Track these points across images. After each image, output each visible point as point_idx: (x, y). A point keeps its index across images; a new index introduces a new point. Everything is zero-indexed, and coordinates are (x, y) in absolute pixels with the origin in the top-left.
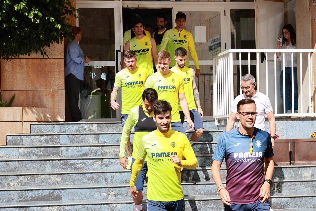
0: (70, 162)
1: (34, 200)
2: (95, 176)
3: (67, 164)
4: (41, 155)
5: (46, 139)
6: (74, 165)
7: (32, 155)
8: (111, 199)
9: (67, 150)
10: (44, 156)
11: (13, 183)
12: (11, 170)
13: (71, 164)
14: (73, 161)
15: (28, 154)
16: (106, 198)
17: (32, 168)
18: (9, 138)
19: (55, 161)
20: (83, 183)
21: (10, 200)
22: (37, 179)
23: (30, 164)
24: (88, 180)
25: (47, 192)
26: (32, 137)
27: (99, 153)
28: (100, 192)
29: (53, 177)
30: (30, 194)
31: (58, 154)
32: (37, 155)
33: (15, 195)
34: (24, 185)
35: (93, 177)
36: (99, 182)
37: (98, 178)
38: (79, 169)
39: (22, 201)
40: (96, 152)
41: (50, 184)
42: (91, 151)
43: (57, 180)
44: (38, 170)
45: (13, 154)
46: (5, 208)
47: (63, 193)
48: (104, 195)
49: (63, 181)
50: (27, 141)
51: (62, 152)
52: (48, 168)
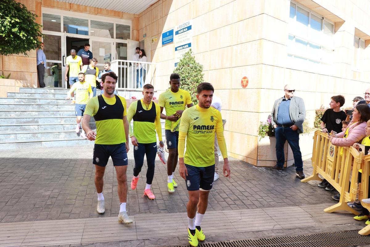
0: (41, 106)
1: (25, 123)
2: (55, 113)
3: (40, 107)
4: (26, 103)
5: (28, 95)
6: (44, 107)
7: (22, 102)
8: (63, 123)
9: (40, 101)
10: (28, 103)
11: (13, 115)
12: (11, 109)
13: (42, 107)
14: (43, 106)
15: (20, 102)
16: (60, 122)
17: (23, 108)
18: (9, 94)
19: (34, 105)
20: (49, 116)
21: (12, 123)
22: (25, 113)
23: (21, 106)
24: (51, 114)
25: (31, 119)
26: (21, 94)
27: (55, 102)
28: (58, 120)
29: (33, 113)
30: (22, 120)
31: (35, 102)
32: (24, 102)
33: (14, 120)
34: (19, 116)
35: (53, 113)
36: (56, 115)
37: (56, 113)
38: (46, 109)
39: (18, 123)
40: (54, 102)
41: (32, 116)
42: (52, 101)
43: (35, 114)
44: (25, 109)
45: (12, 101)
46: (10, 126)
47: (39, 120)
48: (59, 121)
49: (39, 115)
50: (18, 96)
51: (37, 101)
52: (30, 109)
